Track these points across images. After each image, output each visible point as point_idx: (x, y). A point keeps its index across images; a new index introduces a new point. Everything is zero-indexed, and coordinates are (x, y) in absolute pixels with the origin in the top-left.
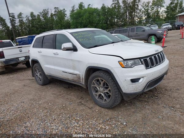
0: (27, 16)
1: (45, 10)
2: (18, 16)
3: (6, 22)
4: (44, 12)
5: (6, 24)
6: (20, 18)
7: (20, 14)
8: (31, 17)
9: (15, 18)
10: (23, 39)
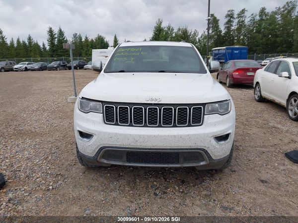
0: (252, 15)
1: (291, 2)
2: (239, 14)
3: (219, 24)
4: (286, 7)
5: (218, 26)
6: (241, 17)
7: (243, 11)
8: (260, 16)
9: (233, 18)
10: (220, 52)
